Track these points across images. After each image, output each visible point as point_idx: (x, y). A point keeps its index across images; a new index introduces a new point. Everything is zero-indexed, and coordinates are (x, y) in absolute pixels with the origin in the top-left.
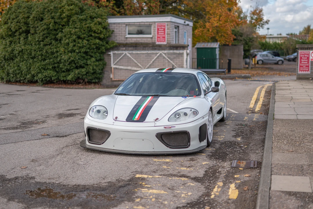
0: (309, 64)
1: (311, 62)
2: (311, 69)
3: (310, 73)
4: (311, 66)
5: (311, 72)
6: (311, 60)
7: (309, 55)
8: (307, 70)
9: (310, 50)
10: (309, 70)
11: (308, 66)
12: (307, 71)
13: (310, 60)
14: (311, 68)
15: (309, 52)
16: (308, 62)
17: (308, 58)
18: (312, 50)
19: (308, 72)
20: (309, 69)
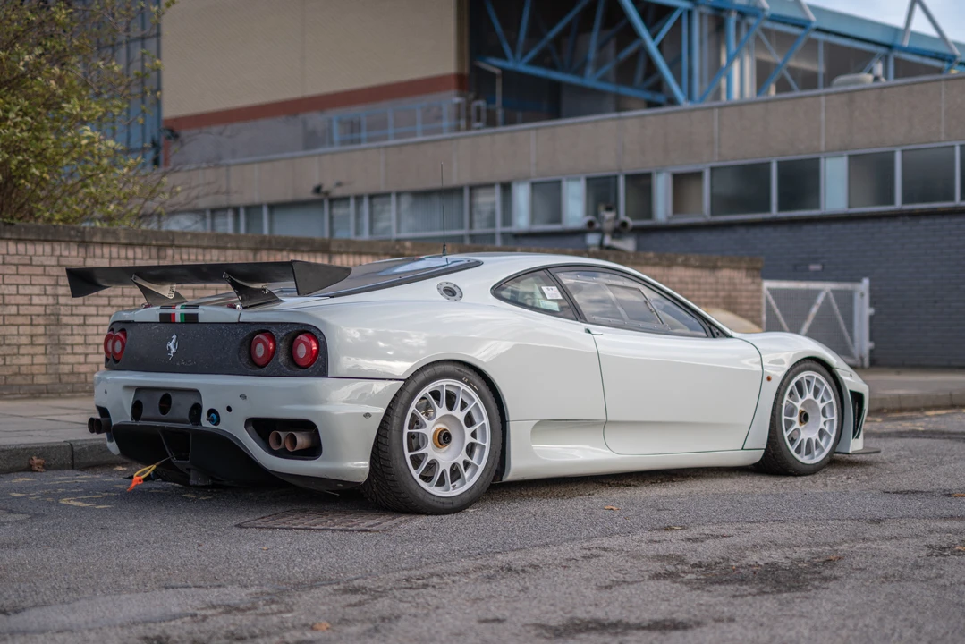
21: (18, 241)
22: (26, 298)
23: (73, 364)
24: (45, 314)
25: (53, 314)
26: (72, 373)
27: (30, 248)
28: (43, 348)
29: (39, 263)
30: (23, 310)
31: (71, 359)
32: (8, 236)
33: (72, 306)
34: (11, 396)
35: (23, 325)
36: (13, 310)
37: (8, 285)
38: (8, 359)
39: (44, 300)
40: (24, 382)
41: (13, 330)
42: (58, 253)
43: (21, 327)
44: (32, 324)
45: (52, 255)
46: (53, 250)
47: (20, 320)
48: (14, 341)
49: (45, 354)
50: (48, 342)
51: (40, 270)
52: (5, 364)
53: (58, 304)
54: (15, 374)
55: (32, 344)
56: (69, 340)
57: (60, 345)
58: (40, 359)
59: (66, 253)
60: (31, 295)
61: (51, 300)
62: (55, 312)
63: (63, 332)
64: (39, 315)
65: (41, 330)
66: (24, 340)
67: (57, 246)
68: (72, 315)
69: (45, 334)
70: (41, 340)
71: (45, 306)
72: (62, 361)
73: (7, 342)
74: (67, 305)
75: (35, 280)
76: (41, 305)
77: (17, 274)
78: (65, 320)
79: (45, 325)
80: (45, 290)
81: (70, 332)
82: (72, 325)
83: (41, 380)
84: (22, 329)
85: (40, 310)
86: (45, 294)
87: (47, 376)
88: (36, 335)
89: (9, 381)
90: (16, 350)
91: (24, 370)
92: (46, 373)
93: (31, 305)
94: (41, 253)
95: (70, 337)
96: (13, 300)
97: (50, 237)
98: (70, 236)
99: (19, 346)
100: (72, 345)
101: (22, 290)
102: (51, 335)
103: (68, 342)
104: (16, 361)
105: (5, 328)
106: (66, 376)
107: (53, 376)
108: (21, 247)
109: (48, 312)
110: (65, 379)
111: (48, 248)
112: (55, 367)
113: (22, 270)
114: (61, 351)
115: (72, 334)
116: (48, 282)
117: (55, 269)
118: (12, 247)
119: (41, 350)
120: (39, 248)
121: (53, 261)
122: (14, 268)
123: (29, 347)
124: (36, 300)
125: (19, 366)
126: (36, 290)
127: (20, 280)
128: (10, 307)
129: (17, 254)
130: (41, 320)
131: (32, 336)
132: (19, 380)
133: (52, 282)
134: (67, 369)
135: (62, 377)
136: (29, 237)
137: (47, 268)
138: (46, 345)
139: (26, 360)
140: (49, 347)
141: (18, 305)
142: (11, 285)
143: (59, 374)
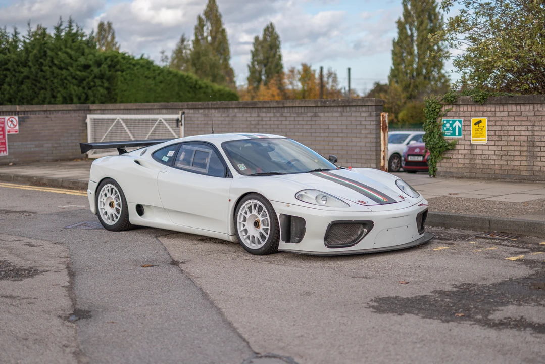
0: (5, 140)
1: (8, 135)
2: (9, 148)
3: (7, 154)
4: (8, 142)
5: (9, 152)
6: (8, 132)
7: (3, 123)
8: (3, 149)
9: (3, 115)
10: (5, 150)
11: (4, 143)
12: (3, 151)
13: (6, 133)
14: (9, 145)
15: (4, 119)
16: (4, 135)
17: (3, 129)
18: (6, 115)
19: (5, 152)
20: (5, 147)
21: (517, 104)
22: (519, 132)
23: (541, 166)
24: (527, 141)
25: (531, 141)
26: (540, 171)
27: (523, 108)
28: (526, 157)
29: (525, 115)
30: (517, 139)
31: (540, 164)
32: (510, 102)
33: (541, 136)
34: (510, 180)
35: (517, 146)
36: (512, 138)
37: (510, 126)
38: (509, 162)
39: (527, 134)
40: (516, 174)
41: (512, 148)
42: (536, 109)
43: (515, 147)
44: (521, 146)
45: (533, 111)
46: (534, 108)
47: (515, 143)
48: (512, 153)
49: (527, 161)
50: (529, 154)
51: (525, 119)
52: (507, 164)
53: (534, 135)
54: (512, 170)
55: (520, 155)
56: (539, 154)
57: (535, 157)
58: (524, 163)
59: (541, 109)
60: (521, 131)
61: (531, 134)
62: (532, 139)
63: (536, 150)
64: (524, 141)
65: (525, 148)
66: (517, 153)
67: (536, 106)
68: (541, 141)
69: (527, 151)
70: (525, 154)
71: (528, 136)
72: (535, 164)
73: (509, 154)
74: (538, 136)
75: (523, 123)
76: (526, 136)
77: (515, 121)
78: (537, 144)
79: (527, 146)
80: (528, 129)
81: (540, 150)
82: (541, 146)
83: (524, 173)
84: (516, 148)
85: (525, 138)
86: (528, 131)
87: (527, 172)
88: (523, 151)
89: (509, 173)
90: (513, 158)
91: (516, 168)
92: (527, 170)
93: (521, 136)
94: (528, 110)
95: (540, 153)
96: (512, 134)
97: (531, 102)
98: (541, 100)
99: (514, 156)
100: (541, 157)
101: (517, 129)
102: (530, 151)
103: (538, 155)
104: (512, 163)
105: (508, 147)
106: (537, 172)
107: (530, 172)
108: (518, 108)
109: (529, 139)
110: (536, 174)
111: (531, 107)
112: (531, 167)
113: (517, 118)
114: (535, 160)
115: (541, 151)
116: (529, 125)
117: (533, 118)
118: (514, 108)
119: (525, 158)
120: (527, 108)
121: (532, 114)
122: (513, 117)
123: (519, 157)
124: (523, 133)
125: (514, 166)
126: (524, 128)
127: (515, 123)
128: (510, 137)
129: (516, 111)
130: (525, 144)
131: (521, 151)
132: (514, 173)
133: (532, 125)
134: (537, 169)
135: (535, 172)
136: (520, 102)
137: (529, 117)
138: (527, 156)
139: (517, 163)
140: (529, 157)
141: (514, 136)
142: (511, 126)
143: (534, 171)
